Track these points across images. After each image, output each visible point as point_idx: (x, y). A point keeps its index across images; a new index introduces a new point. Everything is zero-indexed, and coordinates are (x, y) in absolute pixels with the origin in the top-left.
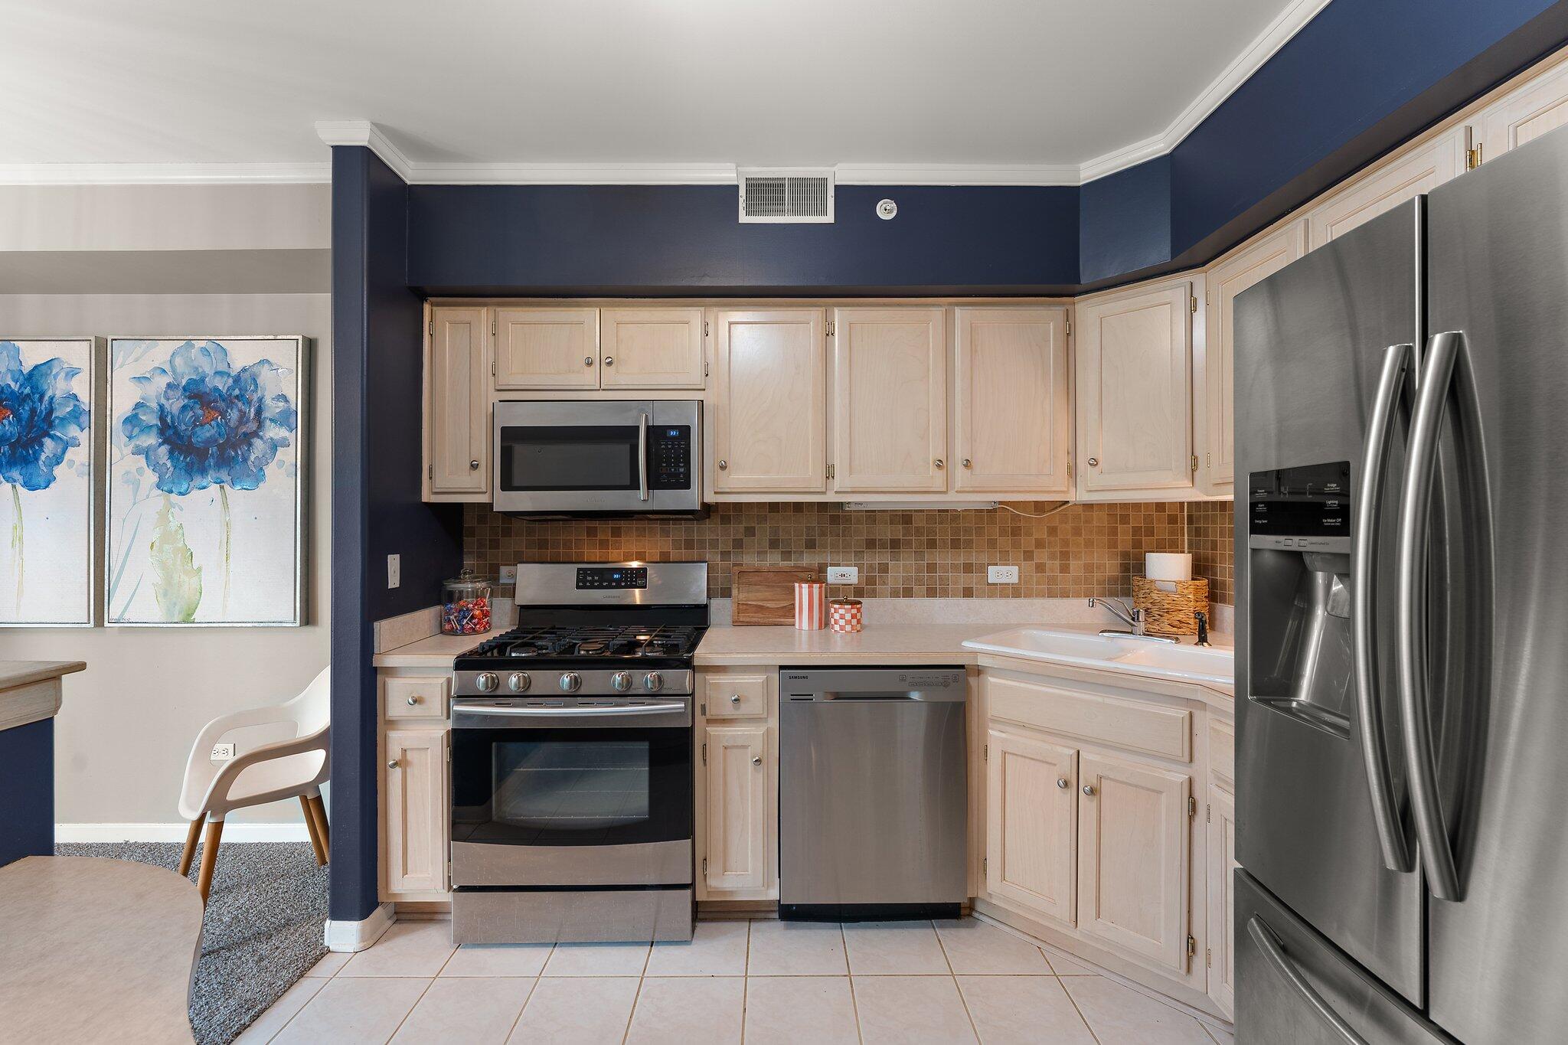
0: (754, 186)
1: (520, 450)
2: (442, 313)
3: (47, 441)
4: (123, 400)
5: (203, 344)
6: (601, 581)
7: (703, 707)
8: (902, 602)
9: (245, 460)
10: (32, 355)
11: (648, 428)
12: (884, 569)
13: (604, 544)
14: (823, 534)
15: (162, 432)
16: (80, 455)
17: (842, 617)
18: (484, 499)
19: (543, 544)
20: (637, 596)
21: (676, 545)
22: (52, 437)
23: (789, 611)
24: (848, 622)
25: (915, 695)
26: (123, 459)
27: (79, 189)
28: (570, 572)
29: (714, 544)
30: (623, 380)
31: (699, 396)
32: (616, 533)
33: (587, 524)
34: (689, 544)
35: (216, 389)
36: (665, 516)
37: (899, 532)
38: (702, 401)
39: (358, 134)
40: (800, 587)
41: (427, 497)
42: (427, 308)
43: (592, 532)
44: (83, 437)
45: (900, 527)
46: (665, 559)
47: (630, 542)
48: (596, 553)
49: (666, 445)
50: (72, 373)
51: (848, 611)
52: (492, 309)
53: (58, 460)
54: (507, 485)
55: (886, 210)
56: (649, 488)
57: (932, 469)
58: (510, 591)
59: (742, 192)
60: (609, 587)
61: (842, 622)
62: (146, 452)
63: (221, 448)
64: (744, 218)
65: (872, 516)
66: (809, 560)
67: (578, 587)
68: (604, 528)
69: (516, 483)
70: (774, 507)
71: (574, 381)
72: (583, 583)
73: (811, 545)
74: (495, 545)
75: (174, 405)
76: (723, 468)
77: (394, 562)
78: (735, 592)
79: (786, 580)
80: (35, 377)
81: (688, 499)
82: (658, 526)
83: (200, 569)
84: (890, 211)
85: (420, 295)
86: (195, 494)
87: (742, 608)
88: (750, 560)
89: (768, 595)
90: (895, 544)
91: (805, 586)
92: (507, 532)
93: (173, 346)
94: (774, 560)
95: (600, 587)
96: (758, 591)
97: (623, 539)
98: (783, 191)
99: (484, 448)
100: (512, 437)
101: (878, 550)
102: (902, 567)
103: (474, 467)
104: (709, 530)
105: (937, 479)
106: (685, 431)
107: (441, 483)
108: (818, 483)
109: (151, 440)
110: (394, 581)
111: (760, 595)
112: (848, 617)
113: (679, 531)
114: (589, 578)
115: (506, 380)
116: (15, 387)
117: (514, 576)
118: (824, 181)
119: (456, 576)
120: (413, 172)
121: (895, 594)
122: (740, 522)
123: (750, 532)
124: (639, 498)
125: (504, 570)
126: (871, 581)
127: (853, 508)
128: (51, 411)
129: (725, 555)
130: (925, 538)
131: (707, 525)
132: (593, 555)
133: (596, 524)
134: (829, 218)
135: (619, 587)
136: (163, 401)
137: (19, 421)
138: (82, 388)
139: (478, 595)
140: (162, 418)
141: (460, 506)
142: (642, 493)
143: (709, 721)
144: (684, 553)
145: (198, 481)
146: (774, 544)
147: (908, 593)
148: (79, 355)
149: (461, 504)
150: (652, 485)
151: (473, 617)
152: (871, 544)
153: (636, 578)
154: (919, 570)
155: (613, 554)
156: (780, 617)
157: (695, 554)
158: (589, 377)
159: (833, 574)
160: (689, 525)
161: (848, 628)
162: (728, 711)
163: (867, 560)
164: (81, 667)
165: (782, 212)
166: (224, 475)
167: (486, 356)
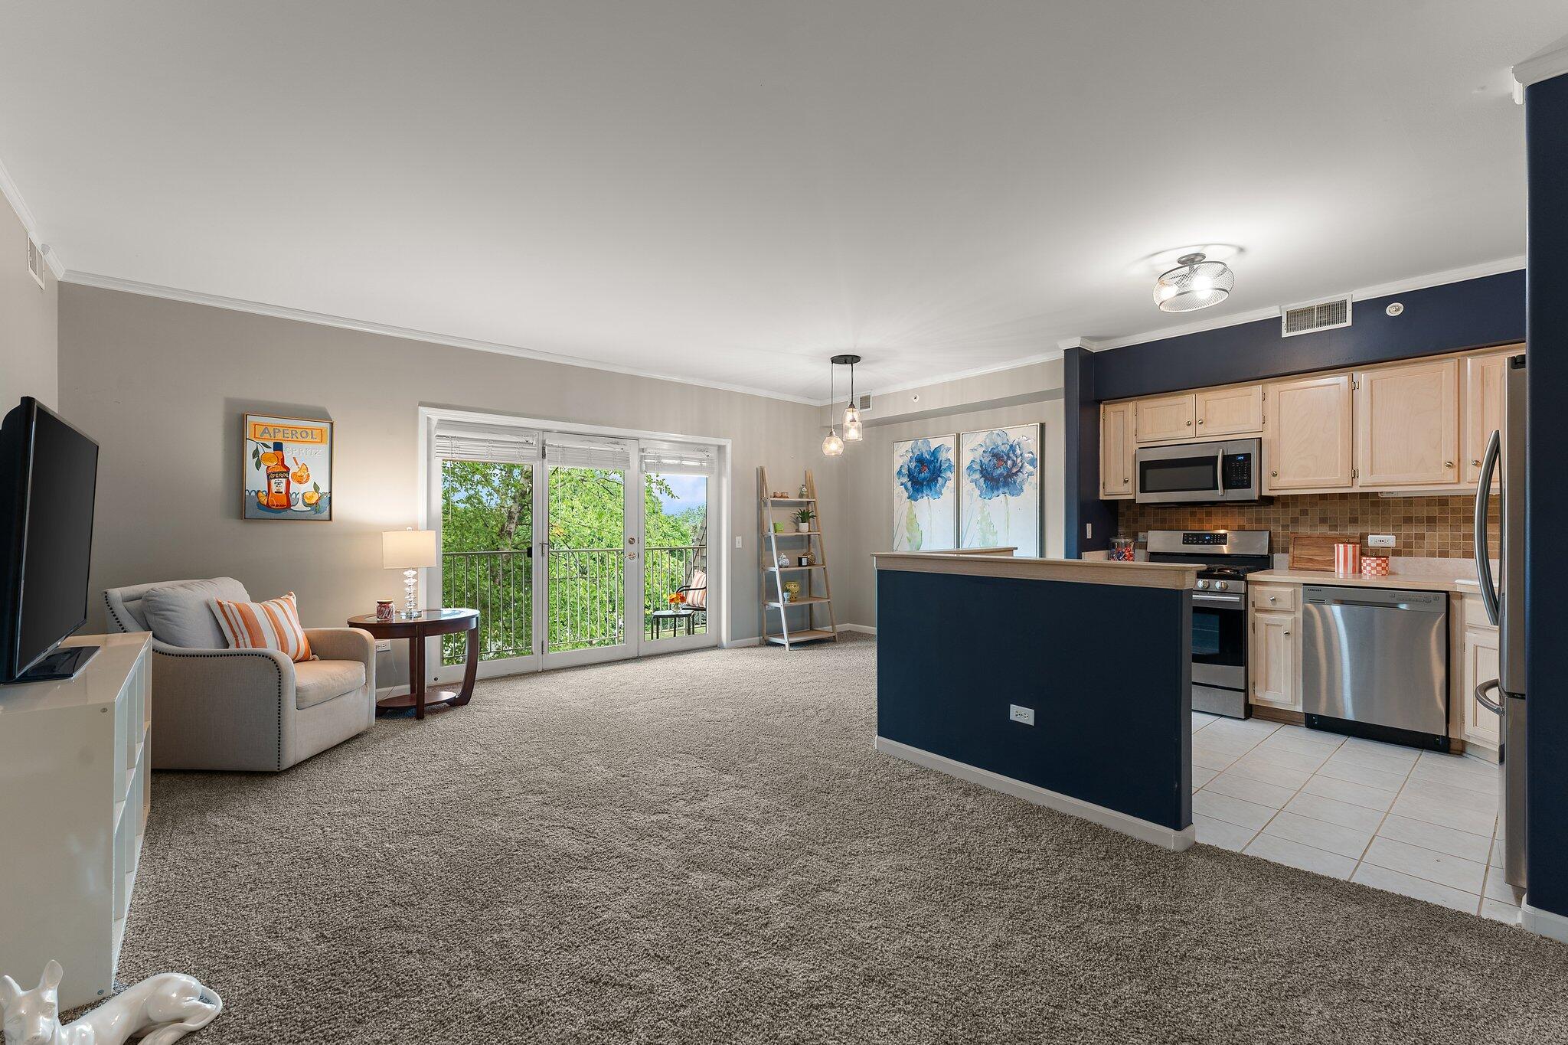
0: (1292, 315)
1: (1149, 472)
2: (1109, 408)
3: (939, 479)
4: (966, 460)
5: (997, 432)
6: (1198, 540)
7: (1253, 603)
8: (1437, 561)
9: (1015, 482)
10: (934, 443)
11: (1224, 457)
12: (1422, 537)
13: (1201, 521)
14: (1364, 513)
15: (981, 472)
16: (951, 484)
17: (1369, 565)
18: (1131, 497)
19: (1163, 521)
20: (1225, 549)
21: (1250, 521)
22: (941, 477)
23: (1332, 562)
24: (1373, 568)
25: (1403, 607)
26: (967, 486)
27: (962, 380)
28: (1179, 535)
29: (1276, 521)
30: (1210, 431)
31: (1259, 435)
32: (1209, 514)
33: (1189, 509)
34: (1259, 521)
35: (1003, 451)
36: (1240, 504)
37: (1435, 511)
38: (1261, 438)
39: (1075, 343)
40: (1338, 546)
41: (1102, 497)
42: (1102, 406)
43: (1193, 514)
44: (952, 476)
45: (1437, 508)
46: (1241, 529)
47: (1217, 520)
48: (1197, 526)
49: (1236, 465)
50: (948, 450)
51: (1373, 561)
52: (1135, 402)
53: (943, 486)
54: (1143, 490)
55: (1394, 310)
56: (1224, 489)
57: (1444, 469)
58: (1144, 546)
59: (1284, 320)
60: (1203, 544)
61: (1368, 568)
62: (976, 482)
63: (1005, 478)
64: (1285, 334)
65: (1408, 501)
66: (1352, 531)
67: (1184, 543)
68: (1201, 513)
69: (1148, 489)
70: (1323, 497)
71: (1180, 434)
72: (1187, 540)
73: (1354, 521)
74: (1135, 521)
75: (986, 461)
76: (1275, 475)
77: (1089, 526)
78: (1291, 550)
79: (1330, 543)
80: (934, 453)
81: (1252, 493)
82: (1236, 510)
83: (997, 532)
84: (1397, 310)
85: (1100, 402)
86: (995, 499)
87: (1294, 559)
88: (1304, 530)
89: (1317, 552)
90: (1431, 520)
91: (1341, 546)
92: (1142, 515)
93: (985, 434)
94: (1323, 530)
95: (1197, 544)
96: (1308, 549)
97: (1214, 517)
98: (1313, 313)
99: (1131, 471)
100: (1146, 467)
101: (1414, 524)
102: (1435, 537)
103: (1126, 482)
104: (1272, 512)
105: (1450, 475)
106: (1248, 457)
107: (1109, 490)
108: (1347, 481)
109: (977, 476)
110: (1089, 536)
111: (1311, 552)
112: (1373, 565)
113: (1251, 513)
114: (1190, 539)
115: (1141, 438)
116: (928, 457)
117: (1146, 538)
118: (1343, 304)
119: (1116, 535)
120: (1095, 348)
121: (1431, 554)
122: (1297, 507)
123: (1304, 512)
124: (1219, 494)
125: (1141, 535)
126: (1406, 545)
127: (1385, 496)
128: (941, 467)
129: (1285, 527)
130: (1462, 515)
131: (1272, 508)
132: (1194, 527)
133: (1195, 509)
134: (1349, 323)
135: (1208, 543)
136: (982, 458)
137: (930, 471)
138: (951, 456)
139: (1126, 545)
140: (981, 467)
141: (1117, 501)
142: (1220, 491)
143: (1257, 610)
144: (1254, 526)
145: (996, 493)
146: (1323, 521)
147: (1444, 554)
148: (950, 442)
149: (1117, 500)
150: (1225, 487)
151: (1125, 556)
152: (1408, 520)
153: (1221, 539)
154: (1454, 538)
155: (1206, 526)
156: (1325, 566)
157: (1263, 526)
158: (1189, 432)
159: (1373, 540)
160: (1258, 509)
161: (1374, 572)
162: (1269, 605)
163: (1405, 530)
164: (1017, 549)
165: (1312, 326)
166: (1006, 490)
167: (1132, 427)
